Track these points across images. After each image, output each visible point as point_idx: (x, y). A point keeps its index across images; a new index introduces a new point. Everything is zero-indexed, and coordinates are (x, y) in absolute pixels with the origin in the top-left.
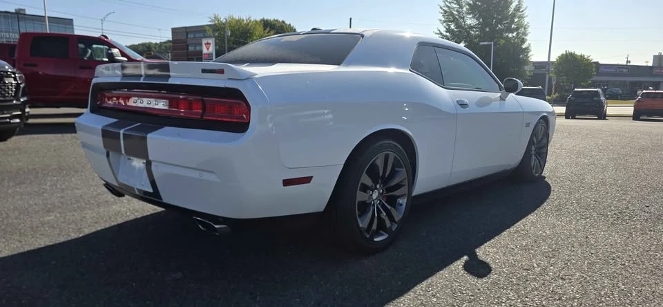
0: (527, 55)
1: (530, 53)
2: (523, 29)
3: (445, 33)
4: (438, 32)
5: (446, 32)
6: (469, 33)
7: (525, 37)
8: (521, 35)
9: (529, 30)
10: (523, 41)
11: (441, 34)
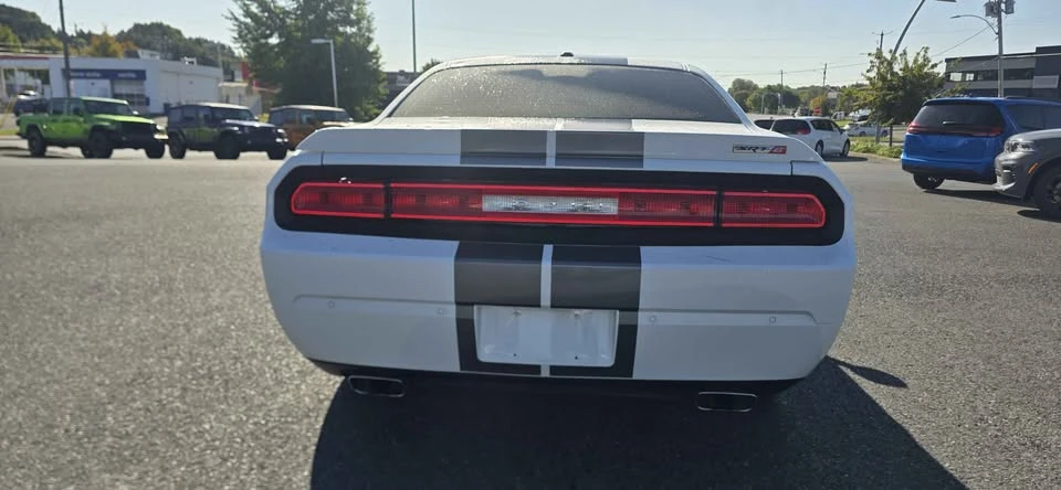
0: (377, 62)
1: (381, 61)
2: (365, 22)
3: (242, 19)
4: (230, 15)
5: (245, 16)
6: (282, 20)
7: (371, 36)
8: (363, 31)
9: (374, 25)
10: (369, 40)
11: (236, 19)
